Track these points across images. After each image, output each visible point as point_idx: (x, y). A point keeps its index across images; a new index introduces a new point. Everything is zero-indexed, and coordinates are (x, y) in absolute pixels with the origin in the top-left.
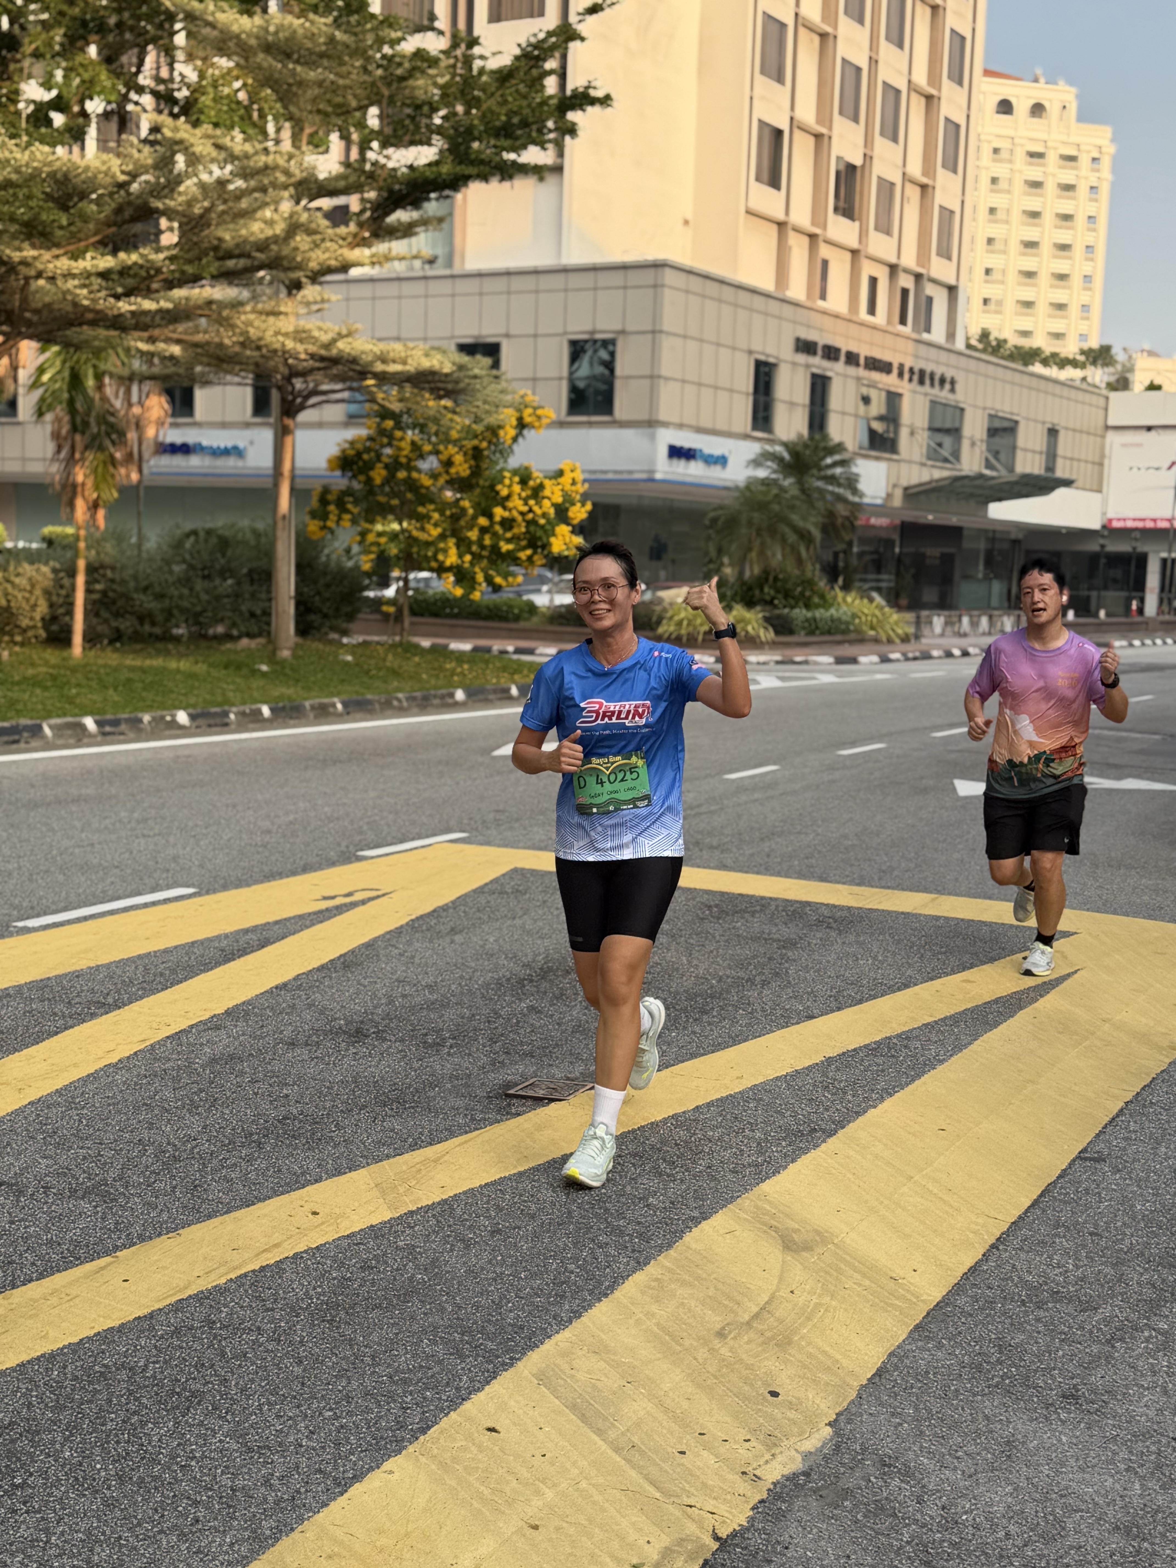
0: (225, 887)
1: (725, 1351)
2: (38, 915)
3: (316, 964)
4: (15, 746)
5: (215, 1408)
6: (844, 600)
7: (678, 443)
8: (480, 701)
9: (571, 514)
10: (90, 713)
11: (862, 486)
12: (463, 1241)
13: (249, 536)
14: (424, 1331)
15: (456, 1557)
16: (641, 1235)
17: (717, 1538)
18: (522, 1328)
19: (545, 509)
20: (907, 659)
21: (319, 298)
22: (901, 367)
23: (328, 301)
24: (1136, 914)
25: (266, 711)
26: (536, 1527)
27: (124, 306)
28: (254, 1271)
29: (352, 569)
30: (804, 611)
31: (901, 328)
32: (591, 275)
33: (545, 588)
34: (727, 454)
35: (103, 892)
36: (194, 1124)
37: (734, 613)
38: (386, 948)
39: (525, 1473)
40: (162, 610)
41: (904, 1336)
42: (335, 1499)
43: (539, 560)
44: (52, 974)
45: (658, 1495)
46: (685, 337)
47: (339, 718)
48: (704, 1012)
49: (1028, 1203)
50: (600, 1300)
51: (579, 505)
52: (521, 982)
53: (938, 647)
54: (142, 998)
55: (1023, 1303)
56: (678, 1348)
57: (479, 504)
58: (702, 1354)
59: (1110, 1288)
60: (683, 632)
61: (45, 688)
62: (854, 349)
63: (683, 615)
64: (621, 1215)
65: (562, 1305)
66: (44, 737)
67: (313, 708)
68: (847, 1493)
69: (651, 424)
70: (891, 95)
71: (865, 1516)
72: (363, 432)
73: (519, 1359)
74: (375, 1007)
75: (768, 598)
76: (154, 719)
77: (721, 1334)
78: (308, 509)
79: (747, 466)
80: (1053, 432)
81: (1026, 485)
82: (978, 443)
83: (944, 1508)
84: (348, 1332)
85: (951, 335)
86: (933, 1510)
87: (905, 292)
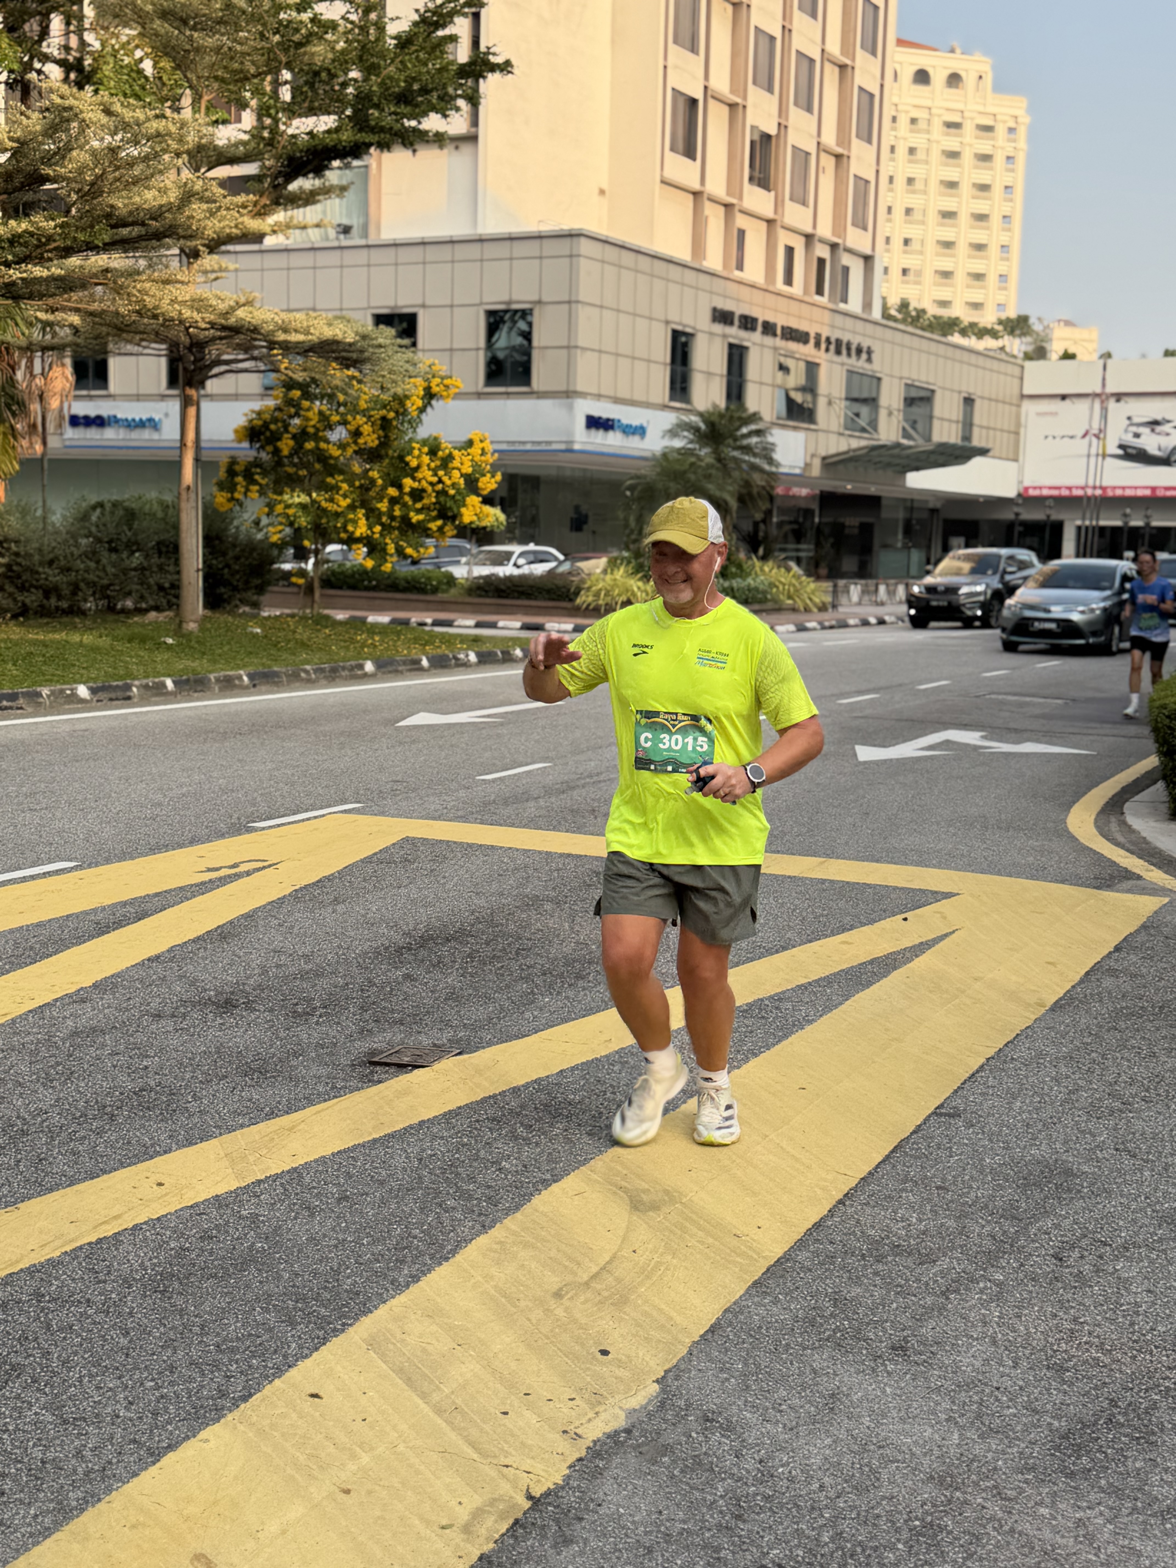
0: (108, 861)
1: (560, 1312)
3: (192, 936)
5: (34, 1381)
6: (762, 570)
7: (596, 413)
8: (390, 672)
9: (480, 485)
12: (308, 1208)
13: (156, 506)
14: (258, 1300)
15: (263, 1523)
16: (489, 1199)
17: (530, 1497)
18: (357, 1294)
19: (454, 480)
20: (824, 628)
21: (216, 267)
22: (818, 336)
23: (227, 270)
24: (1018, 875)
25: (169, 684)
26: (347, 1492)
27: (15, 274)
28: (90, 1244)
29: (261, 541)
31: (818, 298)
32: (507, 244)
33: (464, 560)
34: (645, 424)
36: (47, 1097)
38: (266, 918)
39: (343, 1438)
40: (69, 584)
41: (742, 1292)
42: (146, 1468)
43: (450, 530)
45: (475, 1456)
46: (601, 307)
47: (245, 690)
48: (579, 977)
49: (880, 1159)
50: (440, 1264)
51: (489, 475)
52: (399, 950)
53: (855, 615)
54: (8, 972)
55: (863, 1257)
56: (514, 1310)
57: (389, 474)
58: (537, 1314)
59: (951, 1241)
60: (601, 602)
62: (771, 319)
63: (600, 585)
64: (471, 1179)
65: (400, 1270)
67: (218, 680)
68: (666, 1449)
69: (569, 394)
70: (805, 64)
71: (682, 1471)
72: (271, 403)
73: (351, 1325)
74: (248, 978)
76: (53, 693)
77: (558, 1295)
78: (214, 481)
79: (663, 437)
80: (969, 401)
81: (942, 454)
82: (895, 413)
83: (761, 1462)
84: (179, 1301)
85: (867, 305)
86: (750, 1464)
87: (821, 262)
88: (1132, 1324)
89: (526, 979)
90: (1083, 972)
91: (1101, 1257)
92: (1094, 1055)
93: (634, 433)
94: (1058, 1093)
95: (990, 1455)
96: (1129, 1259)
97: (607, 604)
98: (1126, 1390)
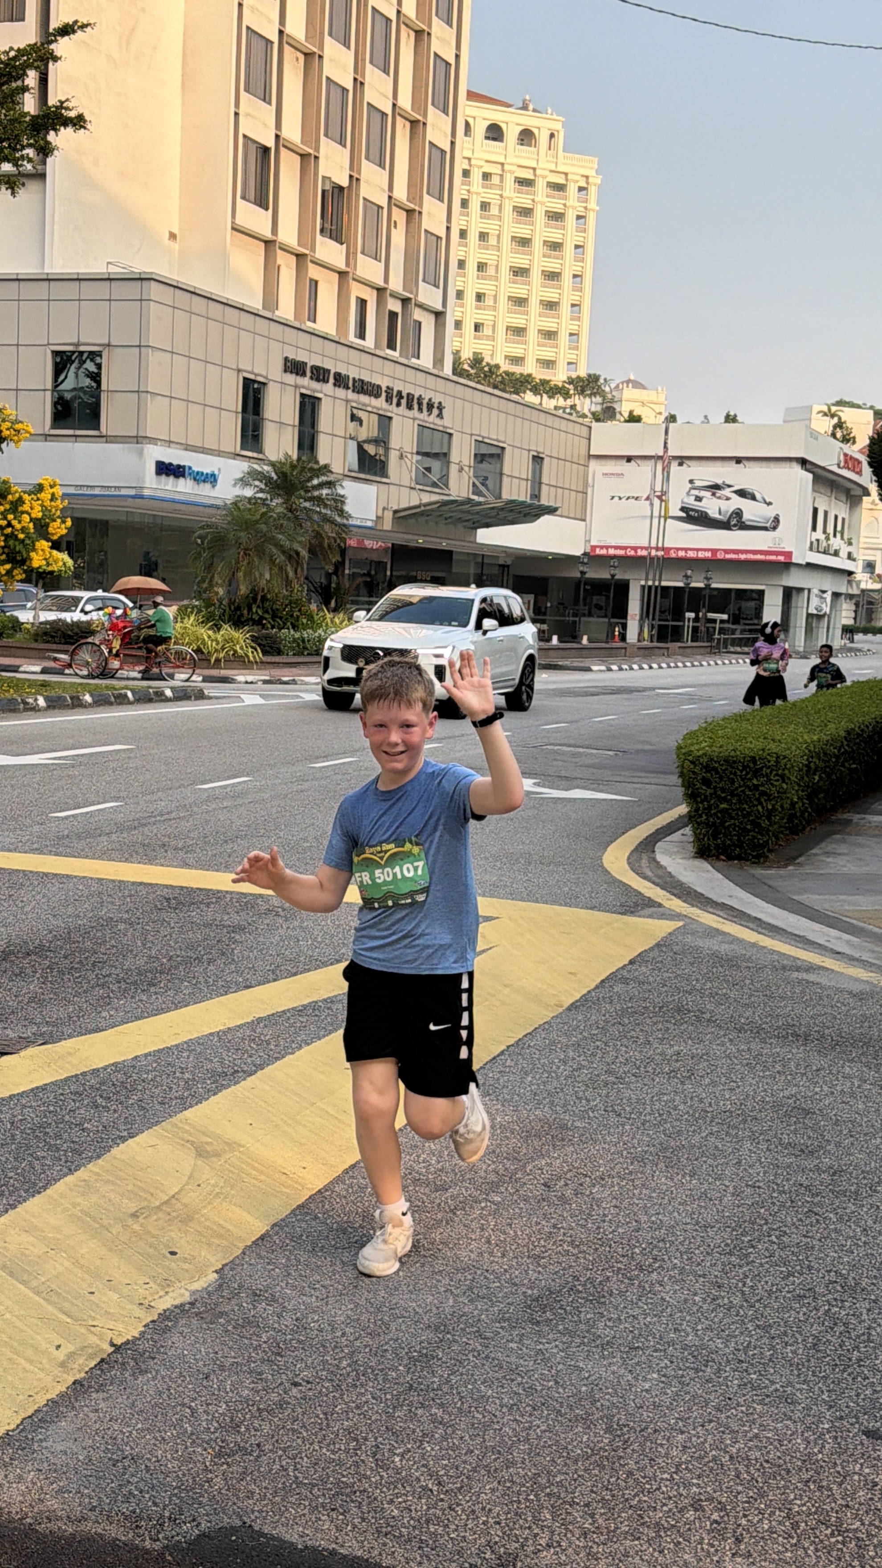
1: (136, 1227)
6: (332, 621)
7: (166, 459)
9: (50, 529)
16: (74, 1151)
17: (112, 1344)
19: (24, 524)
22: (389, 390)
30: (292, 632)
31: (389, 352)
33: (29, 604)
37: (223, 632)
41: (287, 1213)
43: (18, 574)
45: (68, 1320)
46: (172, 352)
48: (151, 984)
50: (34, 1196)
51: (59, 520)
56: (98, 1226)
58: (117, 1228)
62: (342, 370)
64: (58, 1136)
68: (222, 1314)
69: (139, 439)
70: (377, 117)
71: (234, 1327)
75: (256, 617)
77: (135, 1215)
79: (234, 485)
80: (538, 459)
81: (511, 511)
82: (466, 469)
83: (297, 1320)
85: (439, 360)
86: (288, 1321)
87: (393, 315)
88: (599, 1228)
89: (102, 986)
90: (598, 981)
91: (581, 1185)
92: (598, 1043)
93: (204, 481)
94: (564, 1071)
95: (476, 1312)
96: (604, 1186)
98: (587, 1270)
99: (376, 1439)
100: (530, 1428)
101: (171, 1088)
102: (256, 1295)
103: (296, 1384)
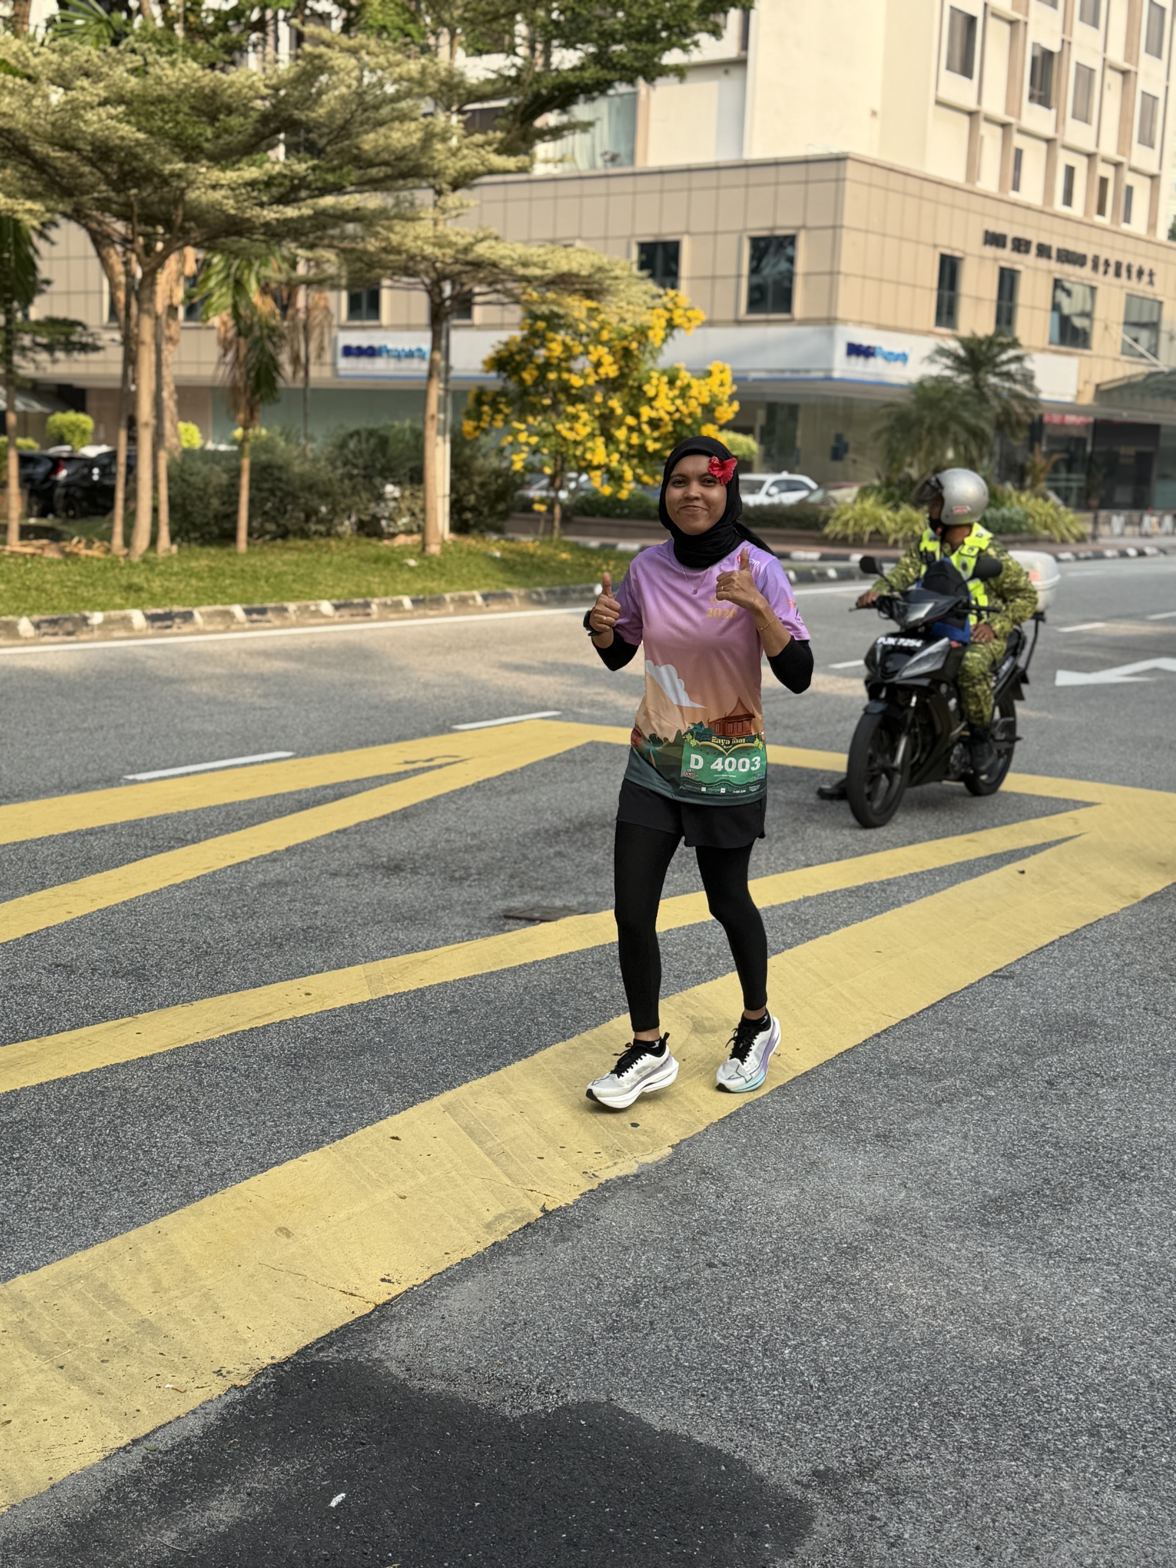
0: (320, 752)
2: (148, 770)
3: (378, 814)
4: (168, 631)
5: (183, 1117)
6: (1018, 499)
7: (857, 340)
9: (717, 414)
10: (240, 602)
11: (1038, 383)
12: (424, 1017)
13: (408, 435)
14: (367, 1075)
15: (334, 1212)
16: (574, 1018)
17: (543, 1210)
18: (447, 1076)
19: (691, 409)
20: (1078, 559)
21: (458, 204)
22: (1096, 259)
23: (468, 206)
25: (407, 602)
26: (404, 1198)
27: (270, 214)
28: (243, 1031)
29: (506, 469)
31: (1098, 219)
32: (772, 170)
34: (907, 351)
35: (211, 753)
36: (230, 929)
37: (902, 512)
38: (445, 803)
39: (409, 1165)
44: (145, 816)
45: (509, 1183)
46: (867, 232)
47: (479, 611)
49: (926, 1006)
50: (520, 1060)
51: (726, 405)
52: (557, 834)
53: (1111, 547)
54: (217, 836)
55: (880, 1074)
56: (570, 1093)
57: (627, 404)
59: (961, 1067)
60: (850, 532)
61: (201, 579)
62: (1046, 241)
63: (849, 514)
64: (564, 1003)
65: (487, 1062)
66: (194, 623)
67: (453, 600)
68: (664, 1189)
69: (829, 321)
71: (671, 1203)
72: (518, 334)
73: (436, 1096)
74: (419, 849)
76: (299, 608)
78: (463, 410)
79: (923, 364)
83: (736, 1201)
84: (305, 1073)
85: (1152, 225)
86: (726, 1202)
87: (1104, 182)
88: (1091, 1131)
91: (1089, 1084)
94: (1114, 964)
95: (925, 1208)
96: (1112, 1087)
97: (855, 534)
98: (1062, 1173)
99: (773, 1328)
100: (939, 1333)
101: (691, 962)
102: (704, 1172)
103: (711, 1265)
